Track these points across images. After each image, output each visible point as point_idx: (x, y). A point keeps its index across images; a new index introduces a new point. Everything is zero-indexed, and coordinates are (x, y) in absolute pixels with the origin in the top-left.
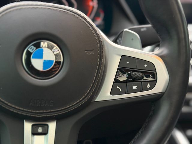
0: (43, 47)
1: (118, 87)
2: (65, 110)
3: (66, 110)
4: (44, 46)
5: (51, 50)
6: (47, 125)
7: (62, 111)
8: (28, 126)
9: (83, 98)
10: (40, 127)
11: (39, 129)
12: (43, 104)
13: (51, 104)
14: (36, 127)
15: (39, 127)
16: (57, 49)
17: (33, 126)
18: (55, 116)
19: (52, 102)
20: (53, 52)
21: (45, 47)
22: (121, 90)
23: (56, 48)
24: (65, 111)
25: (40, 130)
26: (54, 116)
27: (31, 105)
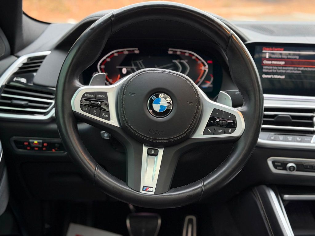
0: (161, 97)
1: (208, 130)
3: (172, 139)
6: (158, 150)
7: (168, 140)
8: (145, 149)
9: (183, 133)
12: (157, 133)
13: (162, 134)
14: (150, 150)
15: (152, 150)
17: (148, 149)
18: (163, 143)
20: (167, 101)
21: (162, 97)
22: (210, 132)
25: (153, 152)
27: (150, 133)
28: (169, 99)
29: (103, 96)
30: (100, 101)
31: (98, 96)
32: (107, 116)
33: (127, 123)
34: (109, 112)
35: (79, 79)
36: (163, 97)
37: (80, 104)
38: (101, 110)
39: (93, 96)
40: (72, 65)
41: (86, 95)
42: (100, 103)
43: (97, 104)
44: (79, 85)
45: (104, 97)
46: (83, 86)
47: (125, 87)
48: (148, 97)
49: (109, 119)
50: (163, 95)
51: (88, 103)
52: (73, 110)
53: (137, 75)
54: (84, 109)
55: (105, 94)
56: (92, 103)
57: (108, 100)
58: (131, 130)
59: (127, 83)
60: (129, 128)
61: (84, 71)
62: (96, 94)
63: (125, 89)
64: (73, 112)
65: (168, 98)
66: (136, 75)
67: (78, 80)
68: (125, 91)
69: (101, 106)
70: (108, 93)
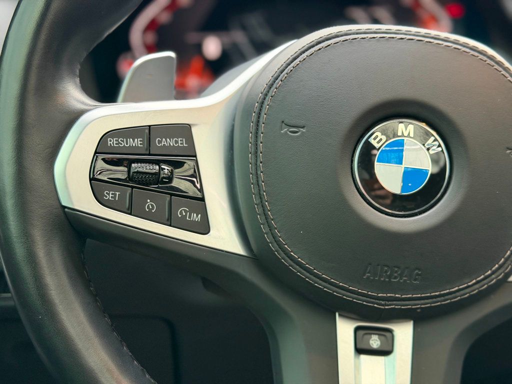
0: (403, 135)
2: (447, 297)
3: (450, 296)
4: (406, 134)
5: (424, 145)
6: (390, 331)
7: (439, 299)
9: (494, 269)
10: (376, 334)
11: (373, 338)
12: (395, 278)
13: (415, 280)
14: (366, 334)
15: (371, 334)
16: (436, 143)
18: (419, 310)
19: (418, 274)
20: (428, 149)
21: (409, 136)
23: (436, 140)
24: (447, 300)
25: (375, 342)
26: (418, 308)
27: (368, 277)
28: (435, 143)
29: (177, 142)
30: (166, 162)
31: (160, 142)
32: (196, 217)
33: (278, 242)
34: (202, 199)
35: (78, 80)
36: (412, 135)
37: (91, 180)
38: (171, 195)
39: (137, 143)
40: (47, 24)
41: (112, 142)
42: (167, 168)
43: (157, 174)
44: (83, 103)
45: (181, 142)
46: (96, 107)
47: (263, 103)
48: (356, 139)
49: (204, 228)
50: (411, 128)
51: (120, 172)
52: (64, 204)
53: (304, 52)
54: (109, 196)
55: (185, 131)
56: (138, 172)
57: (195, 156)
58: (295, 269)
59: (270, 86)
60: (286, 262)
61: (95, 45)
62: (149, 132)
63: (264, 111)
64: (65, 213)
65: (433, 138)
66: (301, 54)
67: (76, 84)
68: (261, 120)
69: (170, 179)
70: (194, 130)
